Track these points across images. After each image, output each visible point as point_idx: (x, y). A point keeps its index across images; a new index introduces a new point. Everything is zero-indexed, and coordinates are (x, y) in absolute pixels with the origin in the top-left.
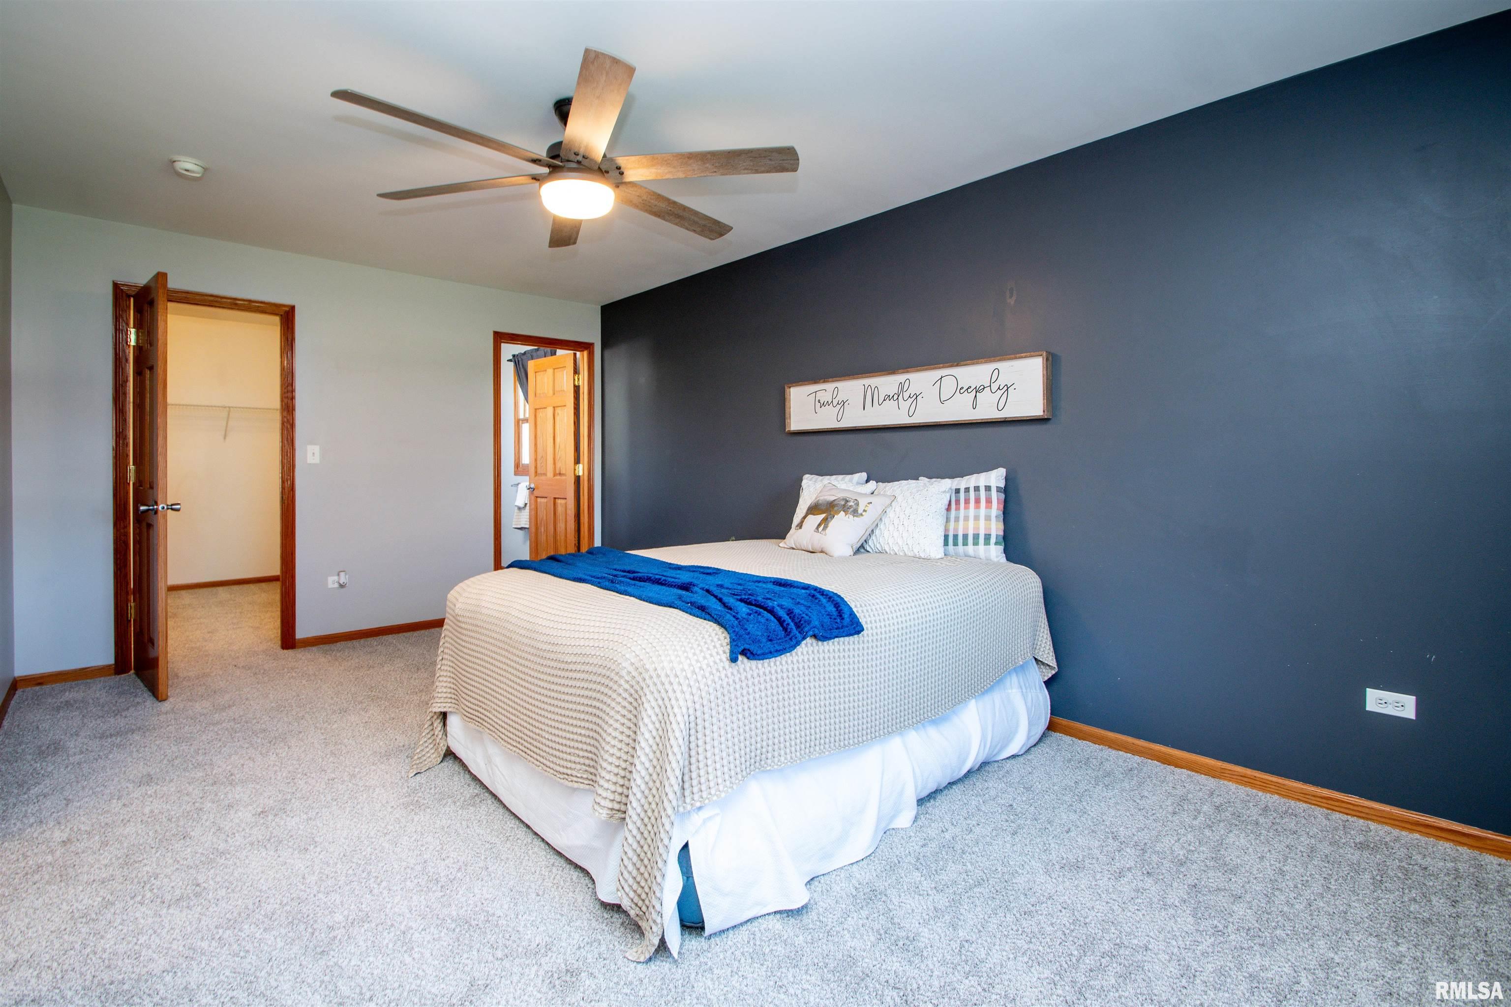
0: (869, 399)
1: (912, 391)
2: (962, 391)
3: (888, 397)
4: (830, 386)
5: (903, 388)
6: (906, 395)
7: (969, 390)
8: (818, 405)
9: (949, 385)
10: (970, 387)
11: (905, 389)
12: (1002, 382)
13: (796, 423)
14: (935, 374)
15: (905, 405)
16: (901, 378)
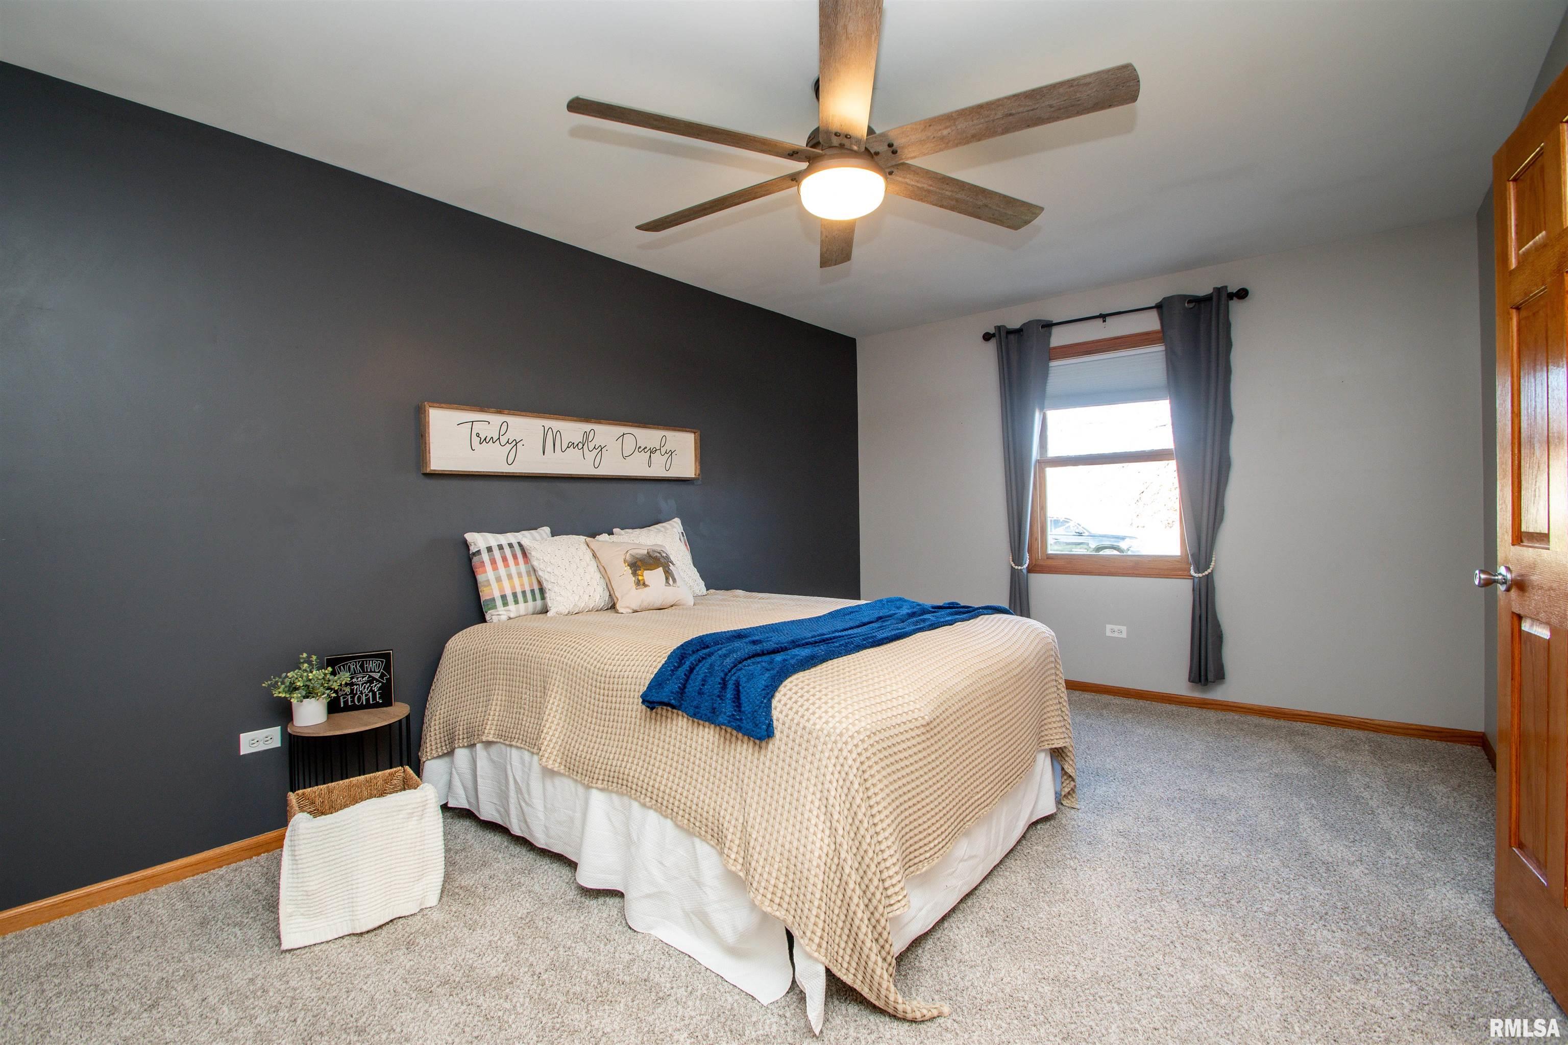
0: (548, 442)
1: (597, 442)
2: (640, 450)
3: (571, 445)
4: (496, 419)
5: (587, 438)
6: (591, 446)
7: (646, 450)
8: (476, 440)
9: (629, 442)
10: (646, 448)
11: (590, 440)
12: (668, 447)
13: (438, 461)
14: (619, 430)
15: (590, 456)
16: (587, 427)
